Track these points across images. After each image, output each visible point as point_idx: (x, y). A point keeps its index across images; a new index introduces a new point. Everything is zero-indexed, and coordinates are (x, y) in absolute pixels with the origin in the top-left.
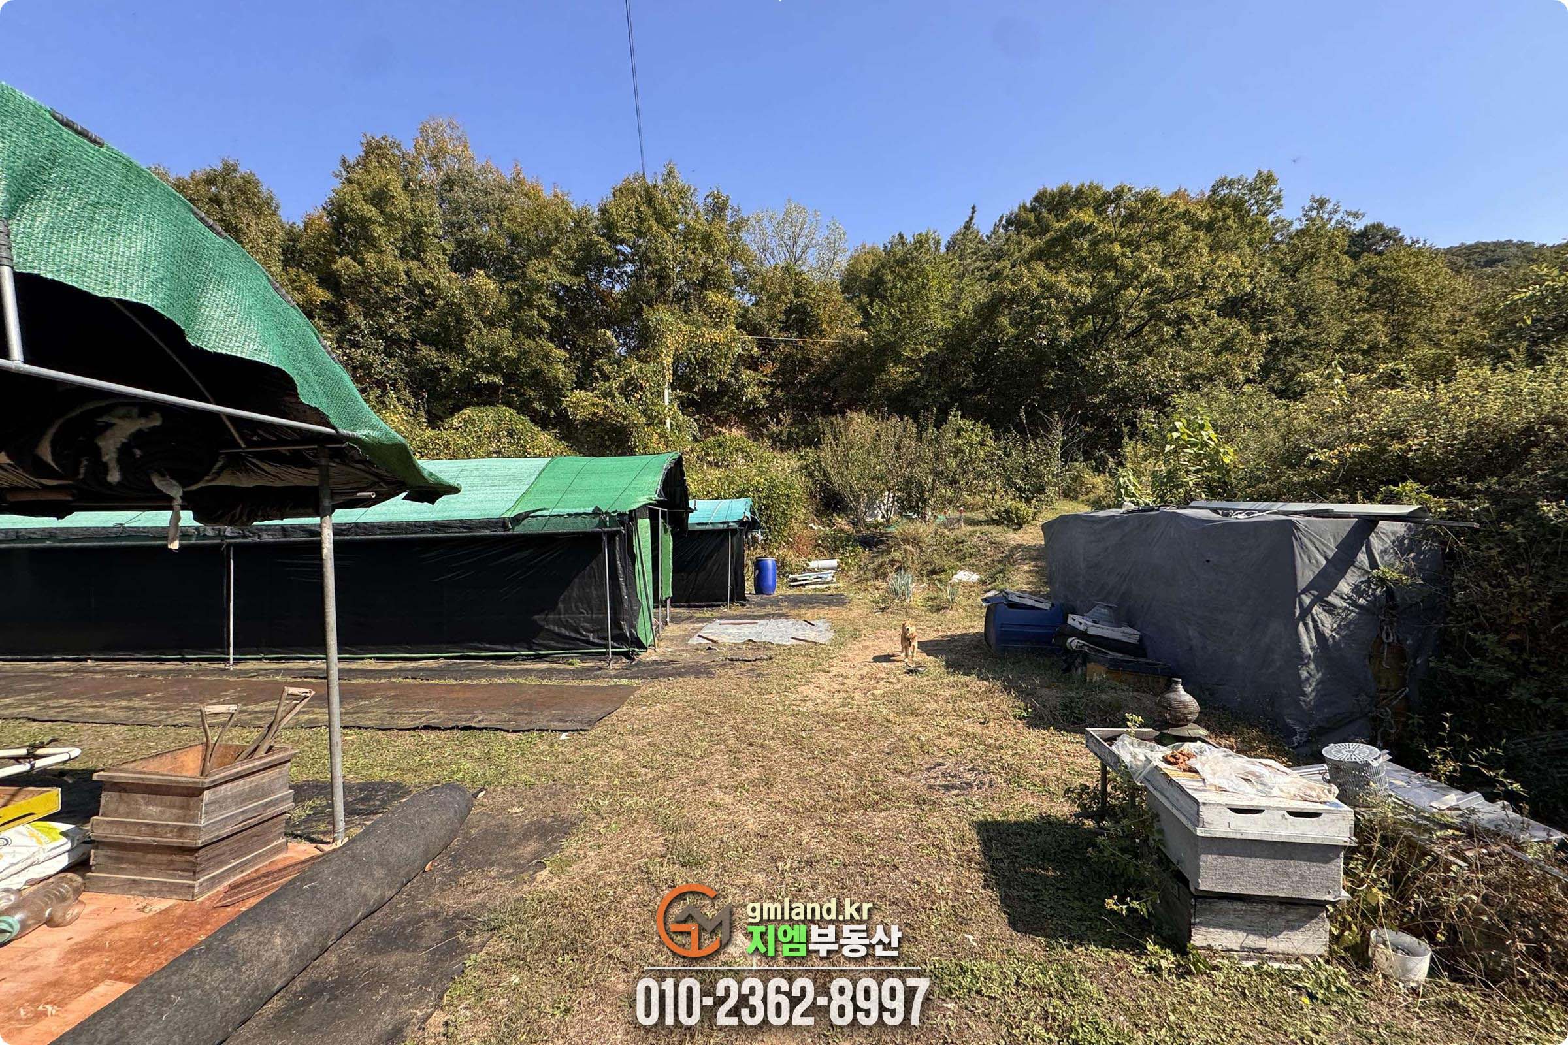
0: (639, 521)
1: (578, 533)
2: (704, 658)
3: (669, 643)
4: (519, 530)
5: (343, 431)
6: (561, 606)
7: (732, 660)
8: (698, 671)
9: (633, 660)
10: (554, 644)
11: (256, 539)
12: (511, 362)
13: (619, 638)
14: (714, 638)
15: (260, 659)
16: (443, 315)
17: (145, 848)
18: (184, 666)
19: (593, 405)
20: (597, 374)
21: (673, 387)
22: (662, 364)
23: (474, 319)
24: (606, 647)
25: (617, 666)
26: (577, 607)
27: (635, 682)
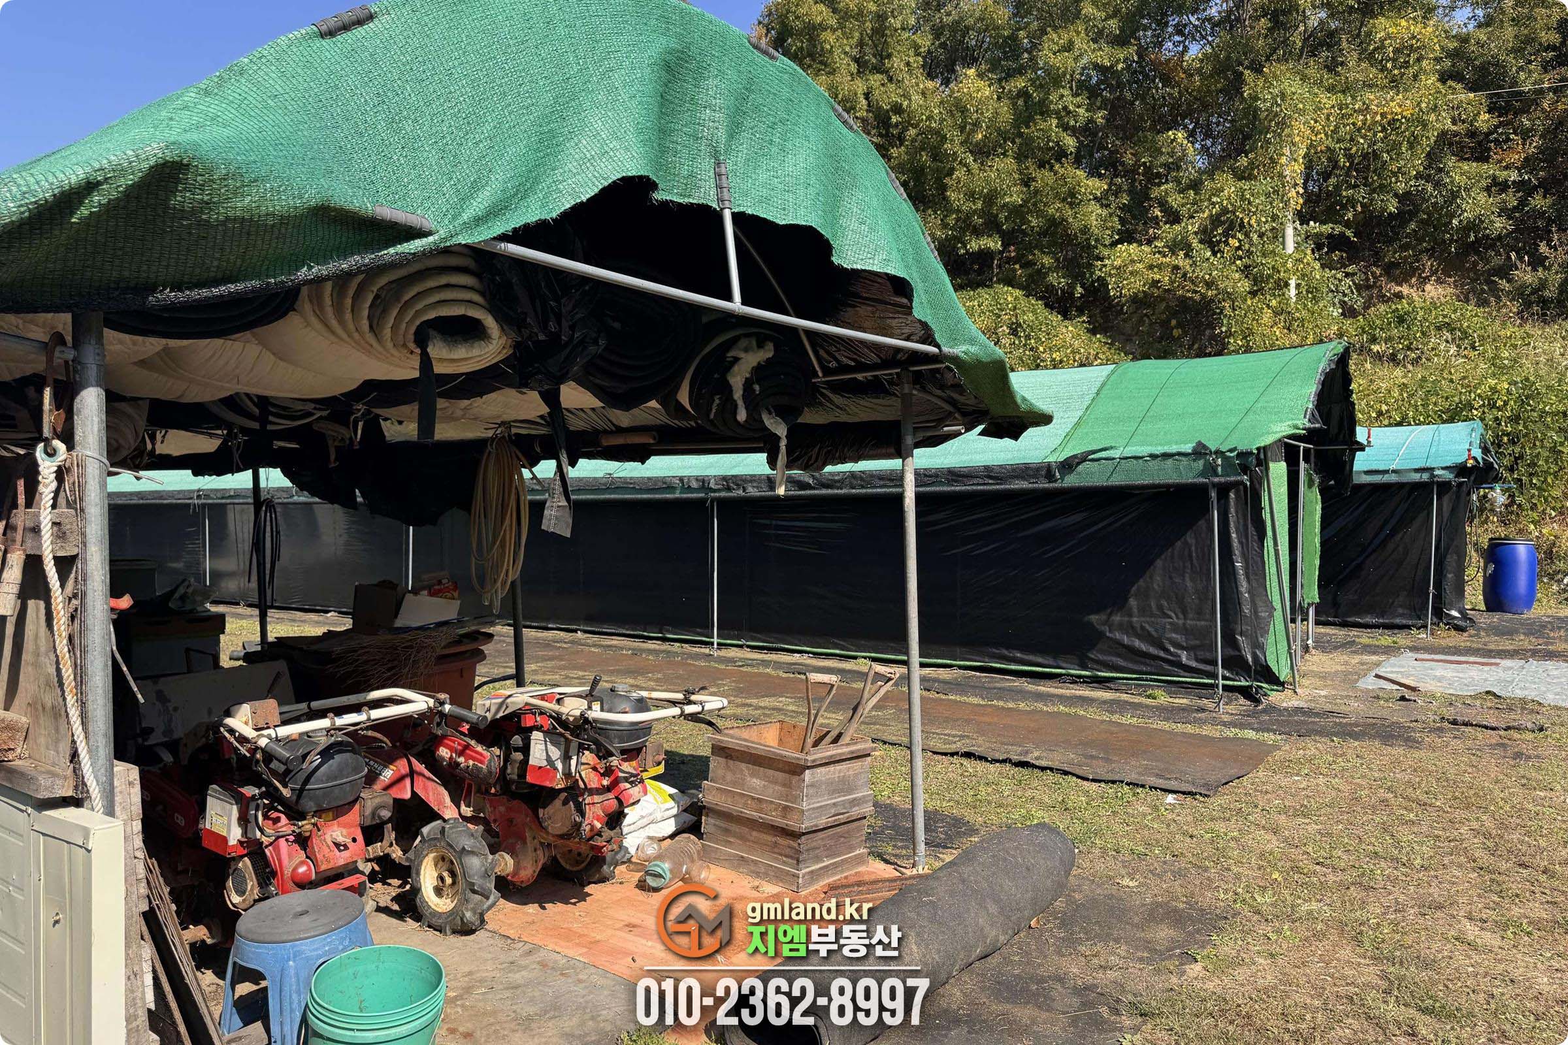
0: (1271, 465)
1: (1168, 486)
2: (1396, 714)
3: (1319, 683)
4: (1071, 481)
5: (945, 349)
6: (1133, 602)
7: (1454, 722)
8: (1388, 733)
9: (1257, 701)
10: (1121, 662)
11: (741, 492)
12: (1017, 212)
13: (1235, 663)
14: (1413, 684)
15: (741, 646)
16: (914, 152)
17: (752, 823)
18: (666, 646)
19: (1151, 267)
20: (1158, 213)
21: (1303, 217)
22: (1281, 176)
23: (959, 150)
24: (1214, 676)
25: (1231, 708)
26: (1160, 608)
27: (1269, 738)
